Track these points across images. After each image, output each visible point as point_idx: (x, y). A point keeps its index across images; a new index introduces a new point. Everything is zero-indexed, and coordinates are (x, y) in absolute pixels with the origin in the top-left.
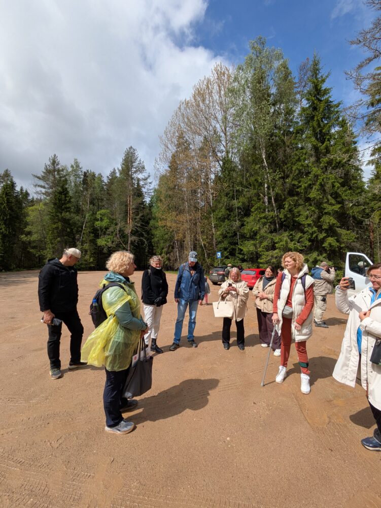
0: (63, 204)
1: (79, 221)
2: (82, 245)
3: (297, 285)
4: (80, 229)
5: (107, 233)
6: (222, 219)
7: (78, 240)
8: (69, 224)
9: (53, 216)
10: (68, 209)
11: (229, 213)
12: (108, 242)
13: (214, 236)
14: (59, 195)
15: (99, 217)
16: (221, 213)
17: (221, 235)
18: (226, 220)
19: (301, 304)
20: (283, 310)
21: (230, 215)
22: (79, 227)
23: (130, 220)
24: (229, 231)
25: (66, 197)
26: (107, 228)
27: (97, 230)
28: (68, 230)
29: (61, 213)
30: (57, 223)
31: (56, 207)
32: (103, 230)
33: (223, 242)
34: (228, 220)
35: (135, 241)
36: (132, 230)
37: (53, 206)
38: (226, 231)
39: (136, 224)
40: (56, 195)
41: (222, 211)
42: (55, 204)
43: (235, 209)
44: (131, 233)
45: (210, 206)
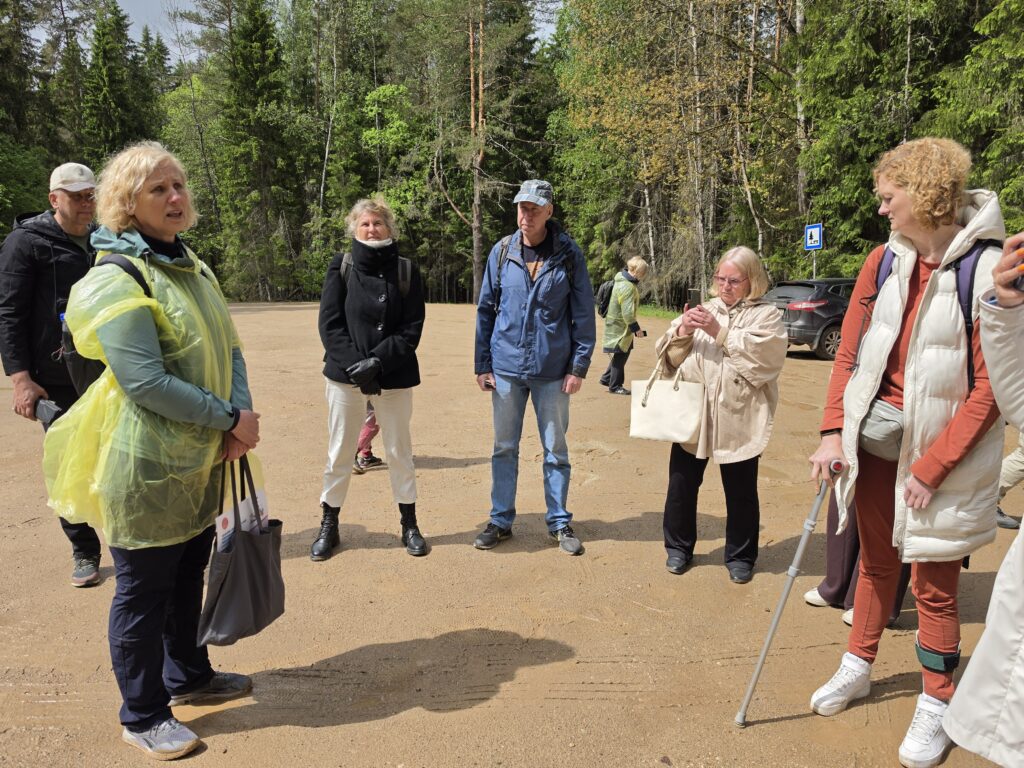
0: (258, 74)
1: (309, 129)
2: (326, 213)
3: (937, 300)
4: (316, 159)
5: (402, 168)
6: (842, 85)
7: (313, 196)
8: (282, 143)
9: (231, 117)
10: (273, 91)
11: (873, 54)
12: (406, 201)
13: (801, 160)
14: (242, 42)
15: (372, 112)
16: (838, 59)
17: (829, 151)
18: (860, 88)
19: (944, 393)
20: (863, 423)
21: (878, 62)
22: (313, 150)
23: (477, 119)
24: (867, 135)
25: (264, 48)
26: (400, 152)
27: (371, 160)
28: (281, 163)
29: (254, 104)
30: (245, 139)
31: (238, 84)
32: (388, 159)
33: (837, 180)
34: (868, 85)
35: (495, 195)
36: (486, 156)
37: (228, 82)
38: (854, 135)
39: (497, 129)
40: (233, 43)
41: (841, 50)
42: (234, 75)
43: (903, 32)
44: (483, 164)
45: (792, 29)
